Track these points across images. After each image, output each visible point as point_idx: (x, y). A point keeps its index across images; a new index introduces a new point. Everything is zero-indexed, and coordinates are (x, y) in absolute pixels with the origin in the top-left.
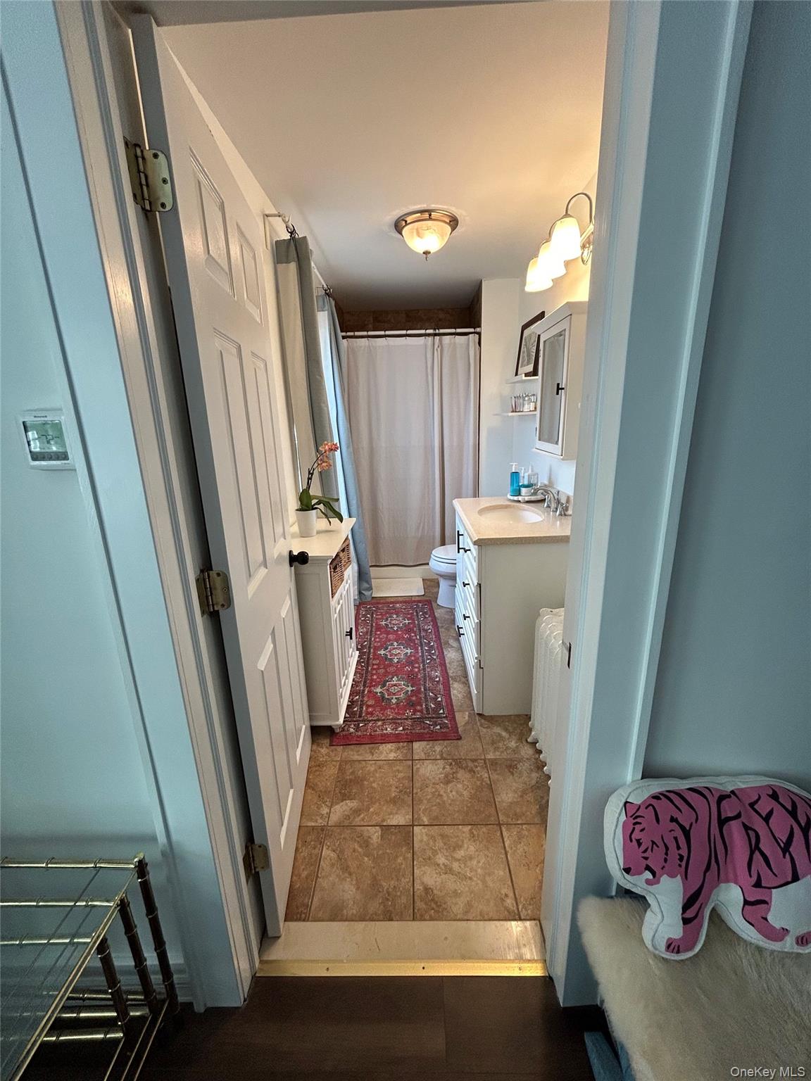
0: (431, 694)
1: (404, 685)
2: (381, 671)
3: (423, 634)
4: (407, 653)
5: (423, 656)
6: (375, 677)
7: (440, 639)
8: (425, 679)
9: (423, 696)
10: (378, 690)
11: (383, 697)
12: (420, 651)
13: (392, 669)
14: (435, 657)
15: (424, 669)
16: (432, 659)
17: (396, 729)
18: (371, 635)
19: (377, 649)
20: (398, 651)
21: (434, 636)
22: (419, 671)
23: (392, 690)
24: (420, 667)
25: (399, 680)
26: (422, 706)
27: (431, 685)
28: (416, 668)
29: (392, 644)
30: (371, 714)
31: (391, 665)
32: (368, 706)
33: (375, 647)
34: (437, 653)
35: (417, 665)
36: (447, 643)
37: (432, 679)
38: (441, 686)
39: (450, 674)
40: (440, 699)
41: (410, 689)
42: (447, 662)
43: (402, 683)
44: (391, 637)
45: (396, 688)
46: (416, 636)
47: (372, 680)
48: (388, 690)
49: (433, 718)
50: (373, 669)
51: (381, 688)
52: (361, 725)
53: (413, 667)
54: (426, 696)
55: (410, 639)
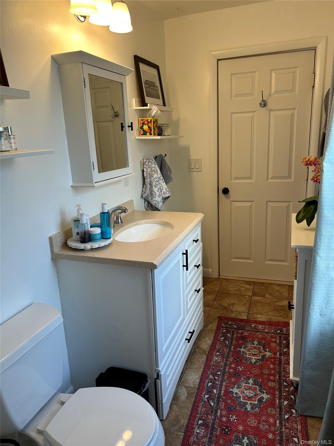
0: (227, 343)
1: (246, 354)
2: (266, 372)
3: (211, 418)
5: (222, 382)
6: (272, 366)
7: (195, 402)
8: (228, 355)
9: (234, 343)
10: (268, 354)
11: (264, 348)
12: (224, 387)
13: (256, 371)
14: (211, 377)
15: (226, 365)
16: (214, 374)
17: (255, 326)
18: (281, 432)
19: (271, 403)
20: (247, 392)
21: (200, 409)
22: (231, 364)
23: (256, 352)
24: (229, 369)
25: (250, 359)
26: (236, 336)
27: (225, 350)
28: (232, 368)
29: (253, 407)
30: (272, 337)
31: (256, 376)
32: (275, 342)
33: (273, 407)
34: (207, 381)
35: (231, 370)
36: (189, 395)
37: (222, 355)
38: (217, 347)
39: (205, 357)
40: (222, 338)
41: (242, 350)
42: (202, 370)
43: (247, 356)
44: (252, 422)
45: (253, 353)
46: (221, 416)
47: (274, 364)
48: (260, 352)
49: (231, 328)
50: (274, 376)
51: (266, 355)
52: (279, 331)
53: (235, 369)
54: (231, 342)
55: (230, 410)
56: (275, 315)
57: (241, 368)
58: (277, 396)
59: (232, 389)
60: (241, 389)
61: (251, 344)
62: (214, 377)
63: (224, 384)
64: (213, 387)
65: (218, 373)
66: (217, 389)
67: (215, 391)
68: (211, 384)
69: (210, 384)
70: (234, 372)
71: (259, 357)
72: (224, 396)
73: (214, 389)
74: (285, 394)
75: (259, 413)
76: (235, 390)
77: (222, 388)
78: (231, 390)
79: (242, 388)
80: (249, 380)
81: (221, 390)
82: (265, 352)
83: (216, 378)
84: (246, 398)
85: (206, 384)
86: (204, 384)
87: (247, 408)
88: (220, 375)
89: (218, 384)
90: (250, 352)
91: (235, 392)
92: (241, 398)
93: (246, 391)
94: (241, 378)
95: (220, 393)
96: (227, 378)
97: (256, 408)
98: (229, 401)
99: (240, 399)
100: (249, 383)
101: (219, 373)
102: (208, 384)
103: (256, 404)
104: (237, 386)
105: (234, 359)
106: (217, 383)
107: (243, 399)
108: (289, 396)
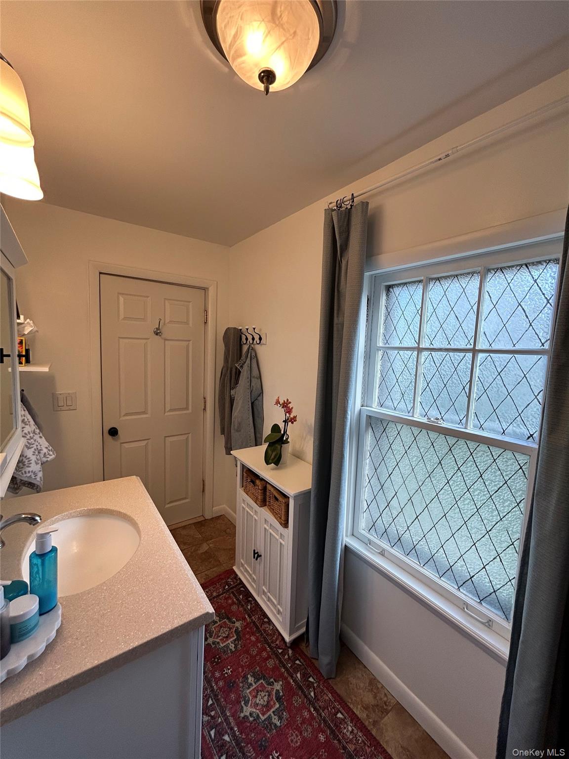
1: (218, 643)
2: (254, 651)
4: (246, 703)
5: (223, 712)
6: (253, 638)
10: (238, 624)
11: (229, 619)
12: (231, 719)
13: (245, 660)
15: (209, 681)
16: (207, 711)
18: (324, 720)
19: (289, 690)
20: (260, 700)
22: (213, 674)
23: (224, 632)
24: (216, 684)
25: (227, 646)
29: (278, 713)
30: (226, 599)
31: (251, 666)
32: (233, 603)
33: (294, 694)
35: (221, 683)
41: (210, 640)
43: (222, 645)
44: (295, 738)
45: (224, 635)
47: (253, 634)
48: (230, 629)
50: (264, 649)
51: (238, 628)
52: (227, 587)
53: (222, 677)
56: (208, 568)
57: (229, 669)
58: (286, 674)
59: (243, 712)
60: (250, 702)
61: (213, 625)
62: (209, 716)
63: (228, 714)
64: (220, 734)
65: (209, 704)
66: (226, 732)
67: (226, 738)
68: (214, 729)
69: (212, 733)
70: (225, 681)
71: (233, 636)
72: (241, 734)
73: (223, 736)
74: (290, 665)
75: (290, 716)
76: (247, 710)
77: (230, 723)
78: (242, 715)
79: (251, 699)
80: (247, 679)
81: (232, 729)
82: (233, 625)
83: (213, 713)
84: (264, 710)
85: (207, 737)
86: (207, 741)
87: (276, 724)
88: (213, 704)
89: (222, 722)
90: (219, 637)
91: (248, 714)
92: (260, 715)
93: (258, 699)
94: (238, 685)
95: (234, 735)
96: (225, 700)
97: (282, 713)
98: (253, 735)
99: (260, 718)
100: (251, 684)
101: (210, 702)
102: (210, 736)
103: (279, 708)
104: (243, 702)
105: (212, 663)
106: (220, 720)
107: (263, 714)
108: (295, 664)
